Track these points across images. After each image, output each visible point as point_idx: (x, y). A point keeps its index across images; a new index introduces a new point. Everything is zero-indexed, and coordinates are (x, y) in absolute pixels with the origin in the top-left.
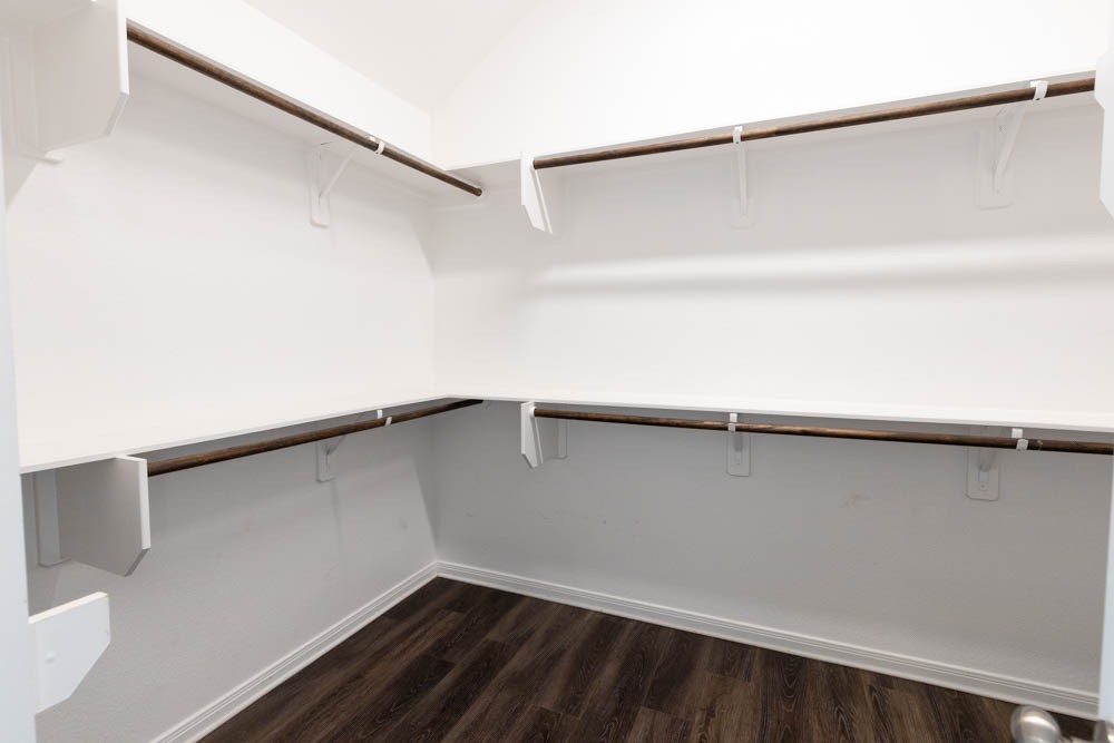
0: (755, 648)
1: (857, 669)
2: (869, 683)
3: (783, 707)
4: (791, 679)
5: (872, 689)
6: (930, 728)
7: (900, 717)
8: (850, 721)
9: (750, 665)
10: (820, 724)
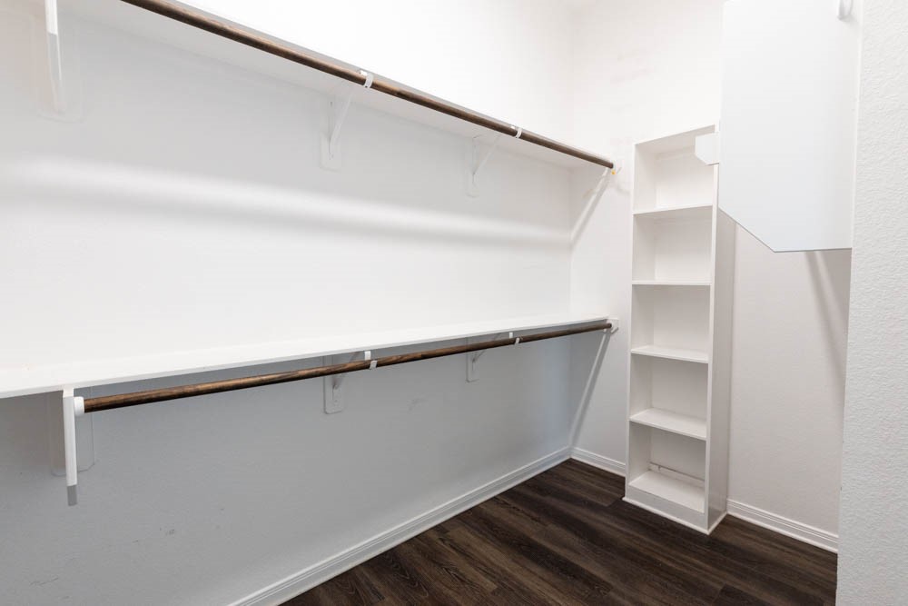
0: (356, 568)
1: (423, 533)
2: (437, 537)
3: (423, 597)
4: (403, 571)
5: (442, 540)
6: (484, 541)
7: (469, 546)
8: (456, 570)
9: (368, 584)
10: (450, 588)
